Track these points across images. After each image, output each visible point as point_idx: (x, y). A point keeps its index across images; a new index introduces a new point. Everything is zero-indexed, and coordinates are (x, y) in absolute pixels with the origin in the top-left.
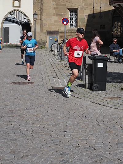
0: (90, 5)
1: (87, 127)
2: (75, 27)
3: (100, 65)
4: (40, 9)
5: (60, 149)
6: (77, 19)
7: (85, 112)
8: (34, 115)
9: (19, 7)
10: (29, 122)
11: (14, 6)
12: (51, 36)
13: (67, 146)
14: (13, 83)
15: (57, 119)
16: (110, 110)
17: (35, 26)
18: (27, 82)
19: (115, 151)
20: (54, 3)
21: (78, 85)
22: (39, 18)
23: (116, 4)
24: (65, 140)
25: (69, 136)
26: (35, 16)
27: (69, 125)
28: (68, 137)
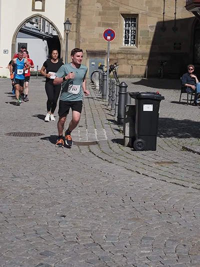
0: (158, 9)
1: (102, 209)
2: (132, 45)
3: (148, 108)
4: (76, 14)
5: (44, 245)
6: (136, 32)
7: (109, 184)
8: (22, 188)
9: (43, 10)
10: (9, 198)
11: (33, 9)
12: (93, 59)
13: (56, 240)
14: (10, 134)
15: (57, 195)
16: (152, 182)
17: (67, 42)
18: (33, 133)
19: (134, 251)
20: (99, 5)
21: (114, 141)
22: (75, 30)
23: (196, 9)
24: (58, 230)
25: (67, 224)
26: (67, 26)
27: (74, 206)
28: (65, 226)
